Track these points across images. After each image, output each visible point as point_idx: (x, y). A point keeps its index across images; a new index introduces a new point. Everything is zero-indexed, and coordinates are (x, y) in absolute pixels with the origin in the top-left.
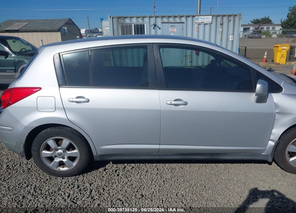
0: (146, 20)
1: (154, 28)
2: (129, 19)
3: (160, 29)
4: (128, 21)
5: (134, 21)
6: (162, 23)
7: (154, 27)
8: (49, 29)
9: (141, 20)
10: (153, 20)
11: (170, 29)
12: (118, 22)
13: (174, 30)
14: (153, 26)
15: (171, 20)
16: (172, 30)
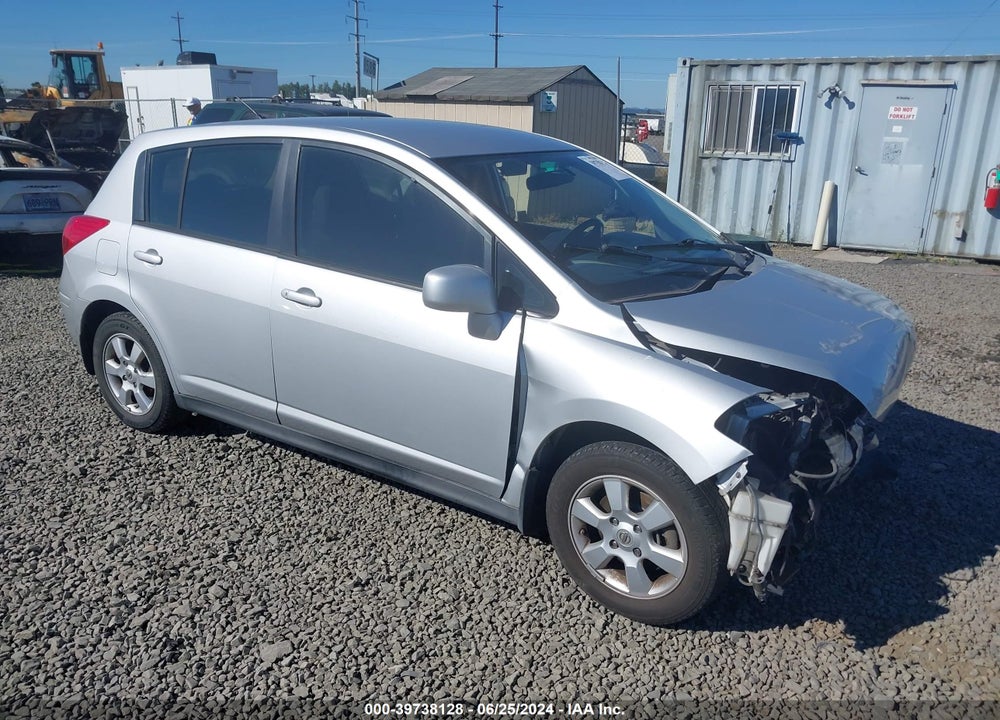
0: (806, 73)
1: (828, 105)
2: (746, 71)
3: (851, 105)
4: (739, 77)
5: (762, 76)
6: (864, 85)
7: (831, 99)
8: (505, 95)
9: (787, 75)
10: (829, 76)
11: (892, 109)
12: (708, 78)
13: (909, 113)
14: (827, 95)
15: (904, 74)
16: (901, 113)
